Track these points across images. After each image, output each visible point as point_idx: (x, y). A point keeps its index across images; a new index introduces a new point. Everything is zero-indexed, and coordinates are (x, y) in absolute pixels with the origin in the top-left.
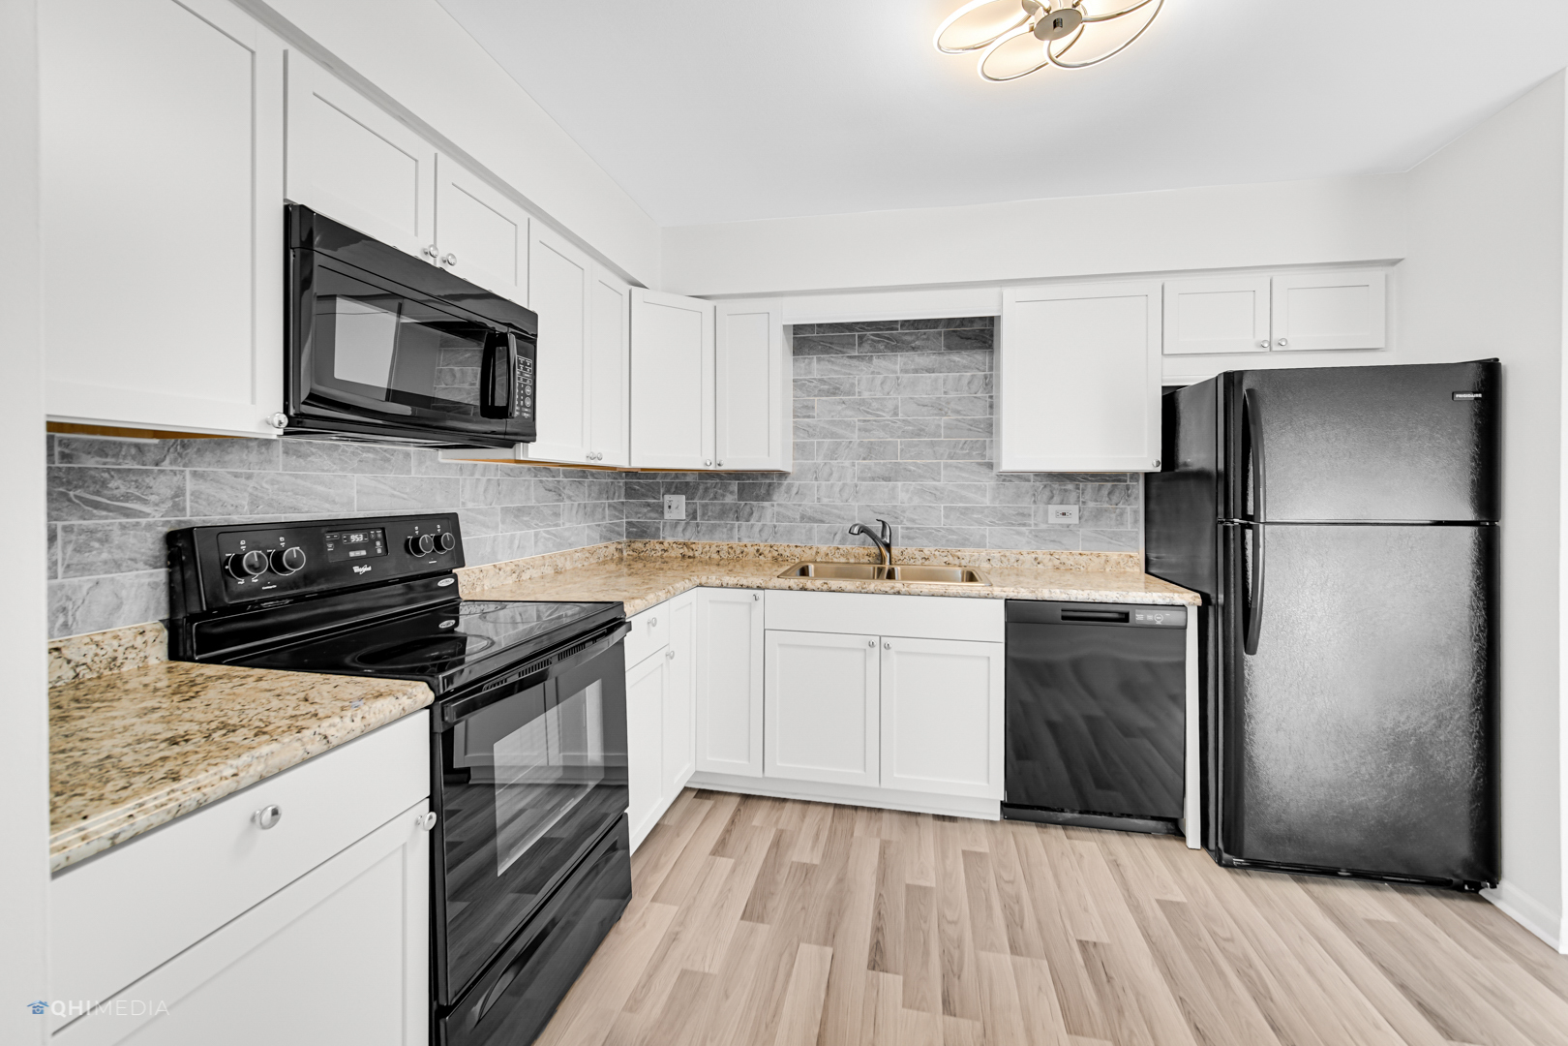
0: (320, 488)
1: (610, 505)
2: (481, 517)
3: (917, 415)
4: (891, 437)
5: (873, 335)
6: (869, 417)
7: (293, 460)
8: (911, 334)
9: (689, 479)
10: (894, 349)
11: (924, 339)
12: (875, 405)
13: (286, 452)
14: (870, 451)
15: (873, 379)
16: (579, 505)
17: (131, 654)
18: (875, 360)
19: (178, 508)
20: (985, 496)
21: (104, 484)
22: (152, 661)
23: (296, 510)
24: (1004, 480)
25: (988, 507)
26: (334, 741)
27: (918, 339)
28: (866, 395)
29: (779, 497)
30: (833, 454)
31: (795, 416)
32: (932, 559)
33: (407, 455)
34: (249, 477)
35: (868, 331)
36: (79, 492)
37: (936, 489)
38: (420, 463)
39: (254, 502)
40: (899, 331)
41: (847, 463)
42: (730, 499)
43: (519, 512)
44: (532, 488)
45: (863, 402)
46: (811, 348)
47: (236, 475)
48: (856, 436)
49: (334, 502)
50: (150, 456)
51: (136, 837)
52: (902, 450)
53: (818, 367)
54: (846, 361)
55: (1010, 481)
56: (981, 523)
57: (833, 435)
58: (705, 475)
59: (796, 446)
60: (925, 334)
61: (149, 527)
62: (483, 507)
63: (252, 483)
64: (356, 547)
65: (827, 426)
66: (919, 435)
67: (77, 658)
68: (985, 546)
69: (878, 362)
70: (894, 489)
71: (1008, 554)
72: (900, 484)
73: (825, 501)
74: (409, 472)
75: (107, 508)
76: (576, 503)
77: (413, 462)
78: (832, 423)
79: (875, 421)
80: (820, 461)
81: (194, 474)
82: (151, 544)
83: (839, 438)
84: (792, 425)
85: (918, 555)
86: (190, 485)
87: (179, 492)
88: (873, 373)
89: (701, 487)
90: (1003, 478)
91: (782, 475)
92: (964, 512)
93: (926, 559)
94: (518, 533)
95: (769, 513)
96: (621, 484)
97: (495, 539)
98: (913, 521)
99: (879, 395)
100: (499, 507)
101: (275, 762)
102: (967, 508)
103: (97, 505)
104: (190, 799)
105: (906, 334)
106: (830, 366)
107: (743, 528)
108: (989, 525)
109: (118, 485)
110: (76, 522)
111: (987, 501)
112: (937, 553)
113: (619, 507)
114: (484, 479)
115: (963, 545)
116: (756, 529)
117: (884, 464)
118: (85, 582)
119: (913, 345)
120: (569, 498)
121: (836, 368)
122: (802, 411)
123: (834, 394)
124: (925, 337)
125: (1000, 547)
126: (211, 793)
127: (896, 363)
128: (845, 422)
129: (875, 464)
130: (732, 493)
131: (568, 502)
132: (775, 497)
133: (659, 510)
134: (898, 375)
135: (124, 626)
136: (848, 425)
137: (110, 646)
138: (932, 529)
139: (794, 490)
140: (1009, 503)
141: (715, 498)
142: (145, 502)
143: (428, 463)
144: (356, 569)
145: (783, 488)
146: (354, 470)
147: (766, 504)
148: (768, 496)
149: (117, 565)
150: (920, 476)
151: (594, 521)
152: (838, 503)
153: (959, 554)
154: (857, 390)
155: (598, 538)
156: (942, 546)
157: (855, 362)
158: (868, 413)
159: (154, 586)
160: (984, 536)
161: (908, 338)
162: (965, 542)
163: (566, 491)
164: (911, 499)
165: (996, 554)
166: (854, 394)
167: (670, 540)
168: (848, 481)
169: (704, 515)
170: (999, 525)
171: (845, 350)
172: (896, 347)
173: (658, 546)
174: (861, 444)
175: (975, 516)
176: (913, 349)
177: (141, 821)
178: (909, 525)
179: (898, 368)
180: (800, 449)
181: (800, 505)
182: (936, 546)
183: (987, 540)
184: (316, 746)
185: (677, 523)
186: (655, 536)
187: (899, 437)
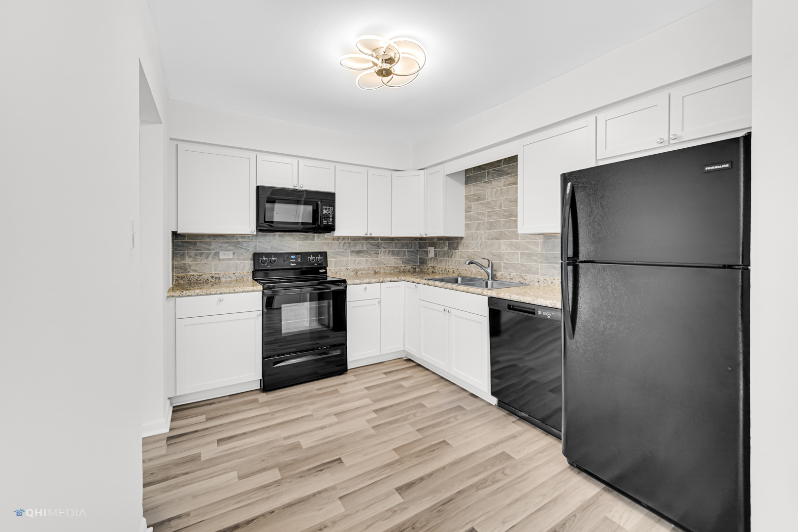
0: (288, 245)
1: (408, 251)
2: (341, 253)
3: (509, 207)
4: (499, 218)
5: (492, 170)
6: (491, 210)
7: (281, 238)
8: (506, 167)
9: (435, 241)
10: (500, 175)
11: (512, 168)
12: (493, 204)
13: (279, 236)
14: (491, 226)
15: (492, 191)
16: (389, 250)
17: (246, 277)
18: (493, 182)
19: (256, 249)
20: (538, 247)
21: (242, 244)
22: (249, 279)
23: (281, 250)
24: (547, 239)
25: (540, 253)
26: (236, 291)
27: (509, 169)
28: (490, 199)
29: (460, 248)
30: (478, 228)
31: (466, 212)
32: (514, 279)
33: (314, 236)
34: (270, 242)
35: (491, 168)
36: (239, 245)
37: (517, 244)
38: (318, 238)
39: (271, 248)
40: (503, 166)
41: (483, 232)
42: (446, 249)
43: (358, 252)
44: (365, 245)
45: (488, 203)
46: (471, 181)
47: (268, 242)
48: (486, 219)
49: (292, 248)
50: (251, 238)
51: (200, 295)
52: (503, 225)
53: (474, 189)
54: (483, 184)
55: (550, 239)
56: (537, 262)
57: (478, 219)
58: (440, 239)
59: (466, 224)
60: (512, 165)
61: (250, 252)
62: (342, 250)
63: (271, 244)
64: (293, 259)
65: (476, 215)
66: (510, 217)
67: (237, 276)
68: (538, 274)
69: (495, 183)
70: (500, 244)
71: (547, 279)
72: (502, 241)
73: (475, 250)
74: (315, 240)
75: (243, 248)
76: (388, 250)
77: (316, 238)
78: (478, 214)
79: (493, 211)
80: (473, 231)
81: (259, 242)
82: (251, 256)
83: (480, 220)
84: (464, 216)
85: (508, 277)
86: (258, 244)
87: (256, 246)
88: (492, 188)
89: (438, 244)
90: (547, 237)
91: (462, 238)
92: (529, 255)
93: (512, 279)
94: (358, 259)
95: (457, 255)
96: (417, 243)
97: (347, 260)
98: (507, 260)
99: (494, 199)
100: (349, 251)
101: (224, 291)
102: (530, 254)
103: (241, 248)
104: (209, 292)
105: (505, 167)
106: (477, 188)
107: (450, 261)
108: (540, 263)
109: (245, 244)
110: (238, 251)
111: (539, 250)
112: (516, 276)
113: (416, 252)
114: (343, 242)
115: (528, 273)
116: (454, 262)
117: (496, 232)
118: (239, 262)
119: (508, 172)
120: (384, 248)
121: (479, 188)
122: (468, 209)
123: (478, 200)
124: (512, 167)
125: (545, 275)
126: (212, 293)
127: (501, 182)
128: (482, 213)
129: (493, 232)
130: (446, 246)
131: (383, 249)
132: (459, 248)
133: (427, 253)
134: (502, 188)
135: (245, 271)
136: (483, 214)
137: (242, 274)
138: (515, 264)
139: (465, 245)
140: (549, 251)
141: (442, 248)
142: (249, 247)
143: (321, 238)
144: (291, 264)
145: (462, 244)
146: (297, 240)
147: (456, 251)
148: (456, 248)
149: (244, 260)
150: (510, 237)
151: (398, 256)
152: (480, 251)
153: (525, 277)
154: (486, 197)
155: (401, 263)
156: (519, 273)
157: (486, 184)
158: (490, 208)
159: (251, 264)
160: (538, 269)
161: (506, 169)
162: (529, 271)
163: (383, 245)
164: (506, 249)
165: (542, 278)
166: (485, 200)
167: (430, 265)
168: (484, 241)
169: (439, 255)
170: (545, 263)
171: (482, 179)
172: (501, 174)
173: (426, 268)
174: (488, 223)
175: (534, 258)
176: (508, 174)
177: (201, 293)
178: (506, 262)
179: (502, 184)
180: (467, 226)
181: (467, 251)
182: (516, 272)
183: (539, 271)
184: (232, 291)
185: (431, 259)
186: (426, 264)
187: (502, 218)
